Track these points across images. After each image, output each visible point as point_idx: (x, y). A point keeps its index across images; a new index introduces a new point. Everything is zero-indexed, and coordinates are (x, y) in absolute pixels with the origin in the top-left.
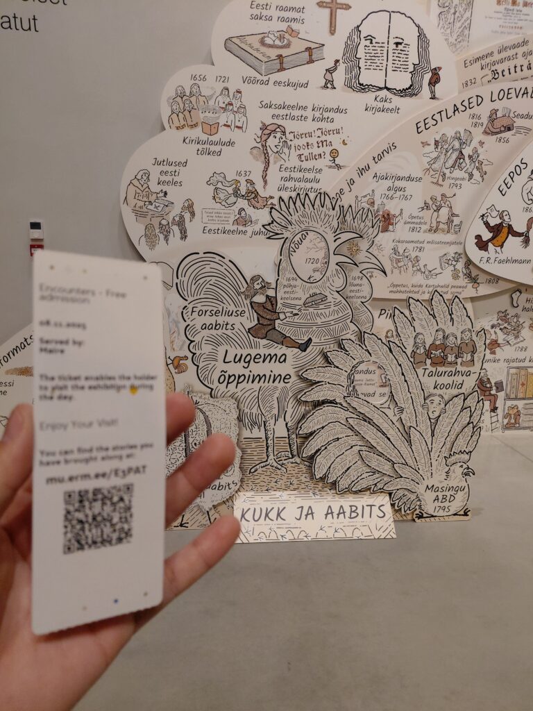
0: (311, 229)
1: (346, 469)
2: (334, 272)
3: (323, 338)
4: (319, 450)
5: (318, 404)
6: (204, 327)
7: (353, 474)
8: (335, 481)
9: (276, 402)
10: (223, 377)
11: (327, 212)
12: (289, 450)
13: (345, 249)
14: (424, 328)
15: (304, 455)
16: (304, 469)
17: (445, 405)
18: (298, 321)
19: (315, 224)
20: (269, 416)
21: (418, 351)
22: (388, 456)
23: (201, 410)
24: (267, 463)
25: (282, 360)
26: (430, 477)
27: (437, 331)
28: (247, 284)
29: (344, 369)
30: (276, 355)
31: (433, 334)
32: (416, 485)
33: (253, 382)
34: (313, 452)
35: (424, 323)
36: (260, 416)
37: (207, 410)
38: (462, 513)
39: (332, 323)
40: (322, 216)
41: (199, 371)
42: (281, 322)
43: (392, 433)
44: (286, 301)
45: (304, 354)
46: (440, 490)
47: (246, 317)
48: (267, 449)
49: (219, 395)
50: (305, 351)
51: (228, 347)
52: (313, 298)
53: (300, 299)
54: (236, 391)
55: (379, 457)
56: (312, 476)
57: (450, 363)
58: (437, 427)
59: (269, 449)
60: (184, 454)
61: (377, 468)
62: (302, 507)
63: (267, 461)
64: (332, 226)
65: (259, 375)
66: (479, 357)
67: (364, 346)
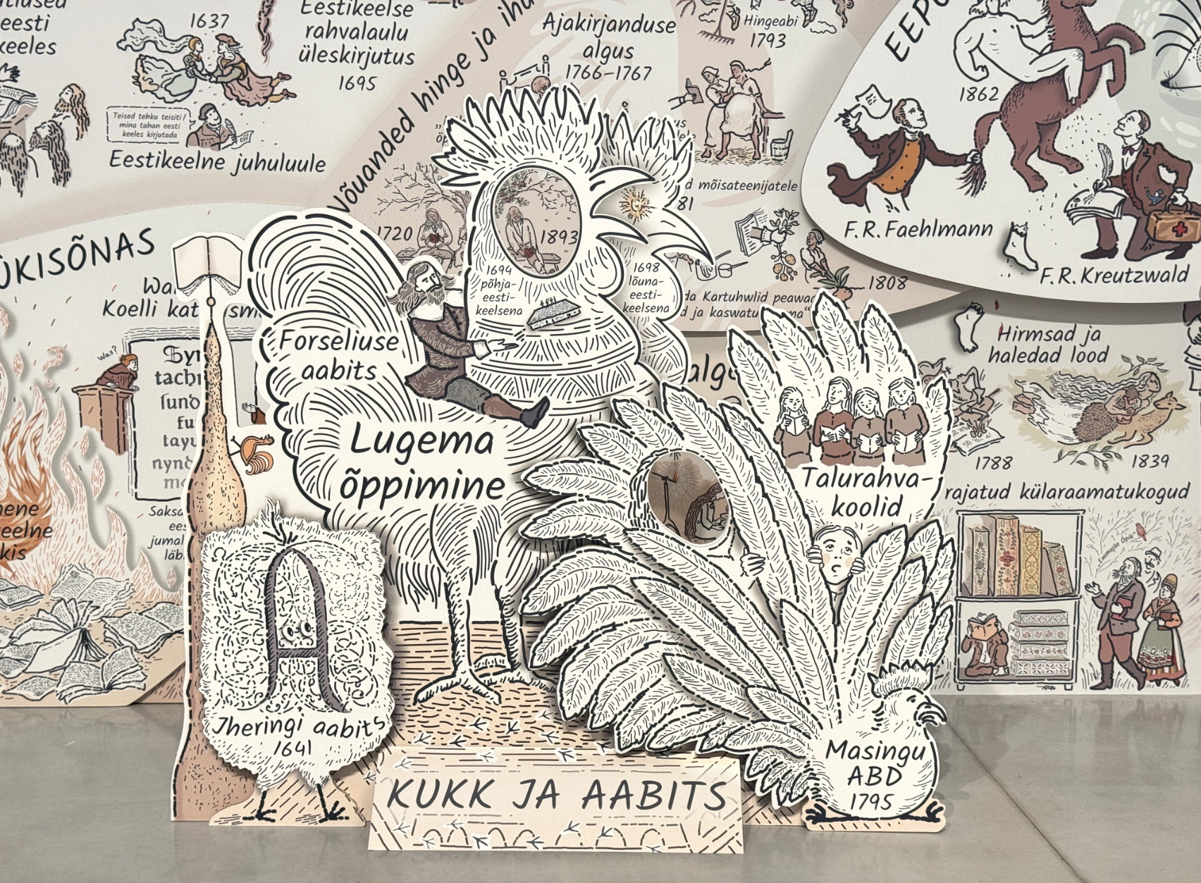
0: (539, 163)
1: (634, 696)
2: (594, 254)
3: (573, 399)
4: (571, 650)
5: (566, 546)
6: (309, 373)
7: (651, 709)
8: (611, 724)
9: (471, 541)
10: (351, 483)
11: (572, 128)
12: (504, 651)
13: (615, 206)
14: (800, 376)
15: (536, 663)
16: (541, 697)
17: (863, 553)
18: (517, 360)
19: (547, 154)
20: (457, 572)
21: (791, 429)
22: (733, 669)
23: (301, 556)
24: (455, 680)
25: (482, 446)
26: (835, 722)
27: (831, 383)
28: (401, 279)
29: (623, 466)
30: (468, 434)
31: (824, 389)
32: (805, 739)
33: (418, 495)
34: (557, 654)
35: (800, 364)
36: (435, 571)
37: (315, 554)
38: (922, 812)
39: (595, 364)
40: (563, 137)
41: (299, 470)
42: (478, 363)
43: (737, 615)
44: (487, 317)
45: (532, 432)
46: (863, 753)
47: (399, 352)
48: (454, 648)
49: (342, 523)
50: (534, 426)
51: (362, 418)
52: (550, 311)
53: (520, 312)
54: (380, 514)
55: (713, 672)
56: (558, 710)
57: (867, 457)
58: (845, 602)
59: (459, 648)
60: (265, 653)
61: (708, 697)
62: (533, 782)
63: (454, 675)
64: (584, 156)
65: (431, 480)
66: (935, 443)
67: (665, 417)
